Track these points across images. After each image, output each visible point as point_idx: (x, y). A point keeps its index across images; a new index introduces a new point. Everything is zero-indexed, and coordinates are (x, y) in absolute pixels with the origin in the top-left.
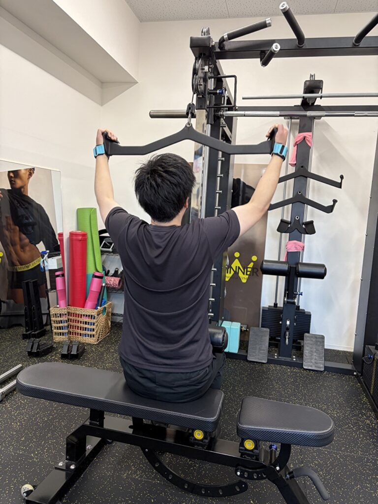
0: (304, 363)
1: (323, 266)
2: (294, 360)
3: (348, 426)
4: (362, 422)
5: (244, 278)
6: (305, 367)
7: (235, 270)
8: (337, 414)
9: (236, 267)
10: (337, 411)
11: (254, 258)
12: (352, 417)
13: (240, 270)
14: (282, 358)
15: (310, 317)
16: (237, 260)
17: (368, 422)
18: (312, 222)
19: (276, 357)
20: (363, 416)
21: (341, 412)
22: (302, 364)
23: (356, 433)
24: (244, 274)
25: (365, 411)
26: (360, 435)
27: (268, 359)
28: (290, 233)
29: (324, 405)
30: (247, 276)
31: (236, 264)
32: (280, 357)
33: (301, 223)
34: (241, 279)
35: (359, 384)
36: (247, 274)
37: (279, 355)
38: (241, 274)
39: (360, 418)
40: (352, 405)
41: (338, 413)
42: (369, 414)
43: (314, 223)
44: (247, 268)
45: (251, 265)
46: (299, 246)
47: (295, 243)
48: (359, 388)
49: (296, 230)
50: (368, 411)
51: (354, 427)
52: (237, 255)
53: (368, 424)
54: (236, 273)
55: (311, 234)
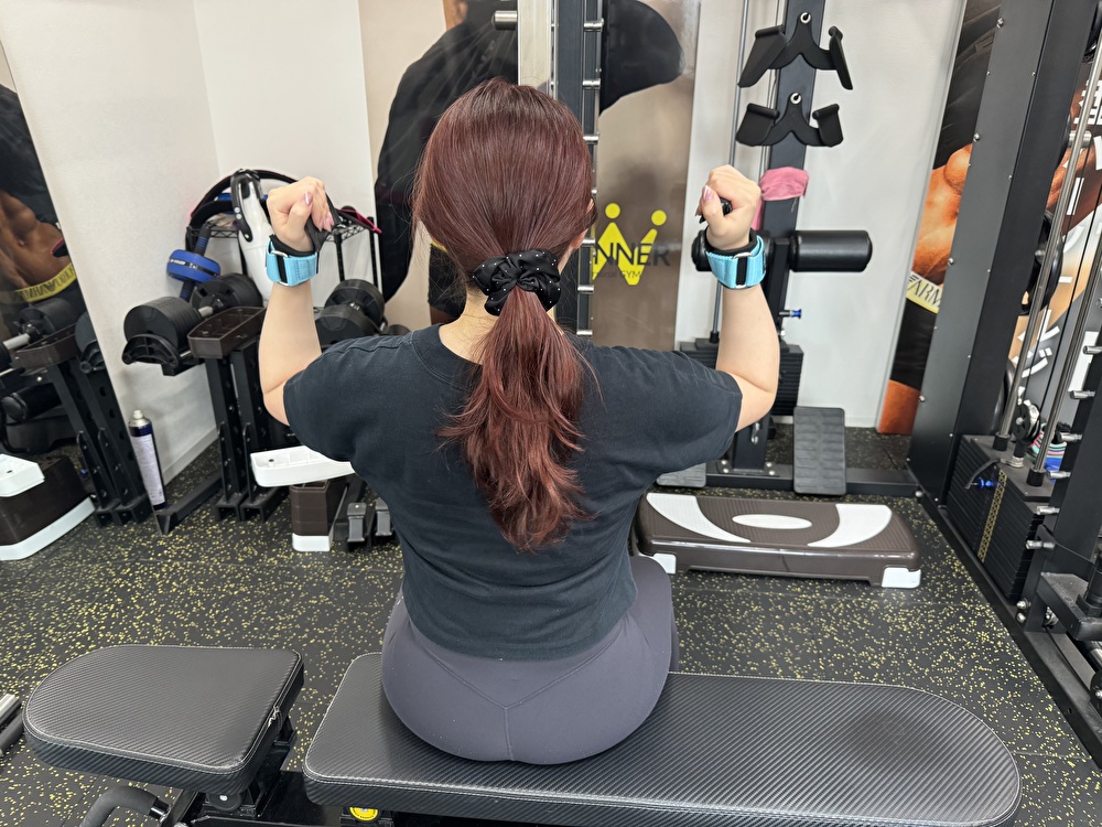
0: (797, 481)
1: (862, 236)
2: (772, 473)
3: (944, 656)
4: (972, 637)
5: (632, 273)
6: (798, 490)
7: (608, 254)
8: (906, 623)
9: (612, 244)
10: (904, 616)
11: (659, 218)
12: (944, 626)
13: (620, 252)
14: (742, 473)
15: (801, 360)
16: (612, 226)
17: (984, 636)
18: (834, 109)
19: (726, 471)
20: (969, 621)
21: (916, 615)
22: (792, 482)
23: (969, 678)
24: (631, 261)
25: (969, 603)
26: (979, 684)
27: (708, 478)
28: (771, 145)
29: (872, 598)
30: (641, 268)
31: (612, 235)
32: (736, 470)
33: (804, 113)
34: (623, 277)
35: (931, 522)
36: (639, 263)
37: (733, 465)
38: (623, 264)
39: (964, 626)
40: (934, 587)
41: (909, 619)
42: (981, 611)
43: (839, 112)
44: (640, 245)
45: (651, 236)
46: (796, 181)
47: (788, 176)
48: (936, 534)
49: (791, 134)
50: (975, 603)
51: (957, 659)
52: (613, 211)
53: (987, 644)
54: (612, 263)
55: (831, 146)
